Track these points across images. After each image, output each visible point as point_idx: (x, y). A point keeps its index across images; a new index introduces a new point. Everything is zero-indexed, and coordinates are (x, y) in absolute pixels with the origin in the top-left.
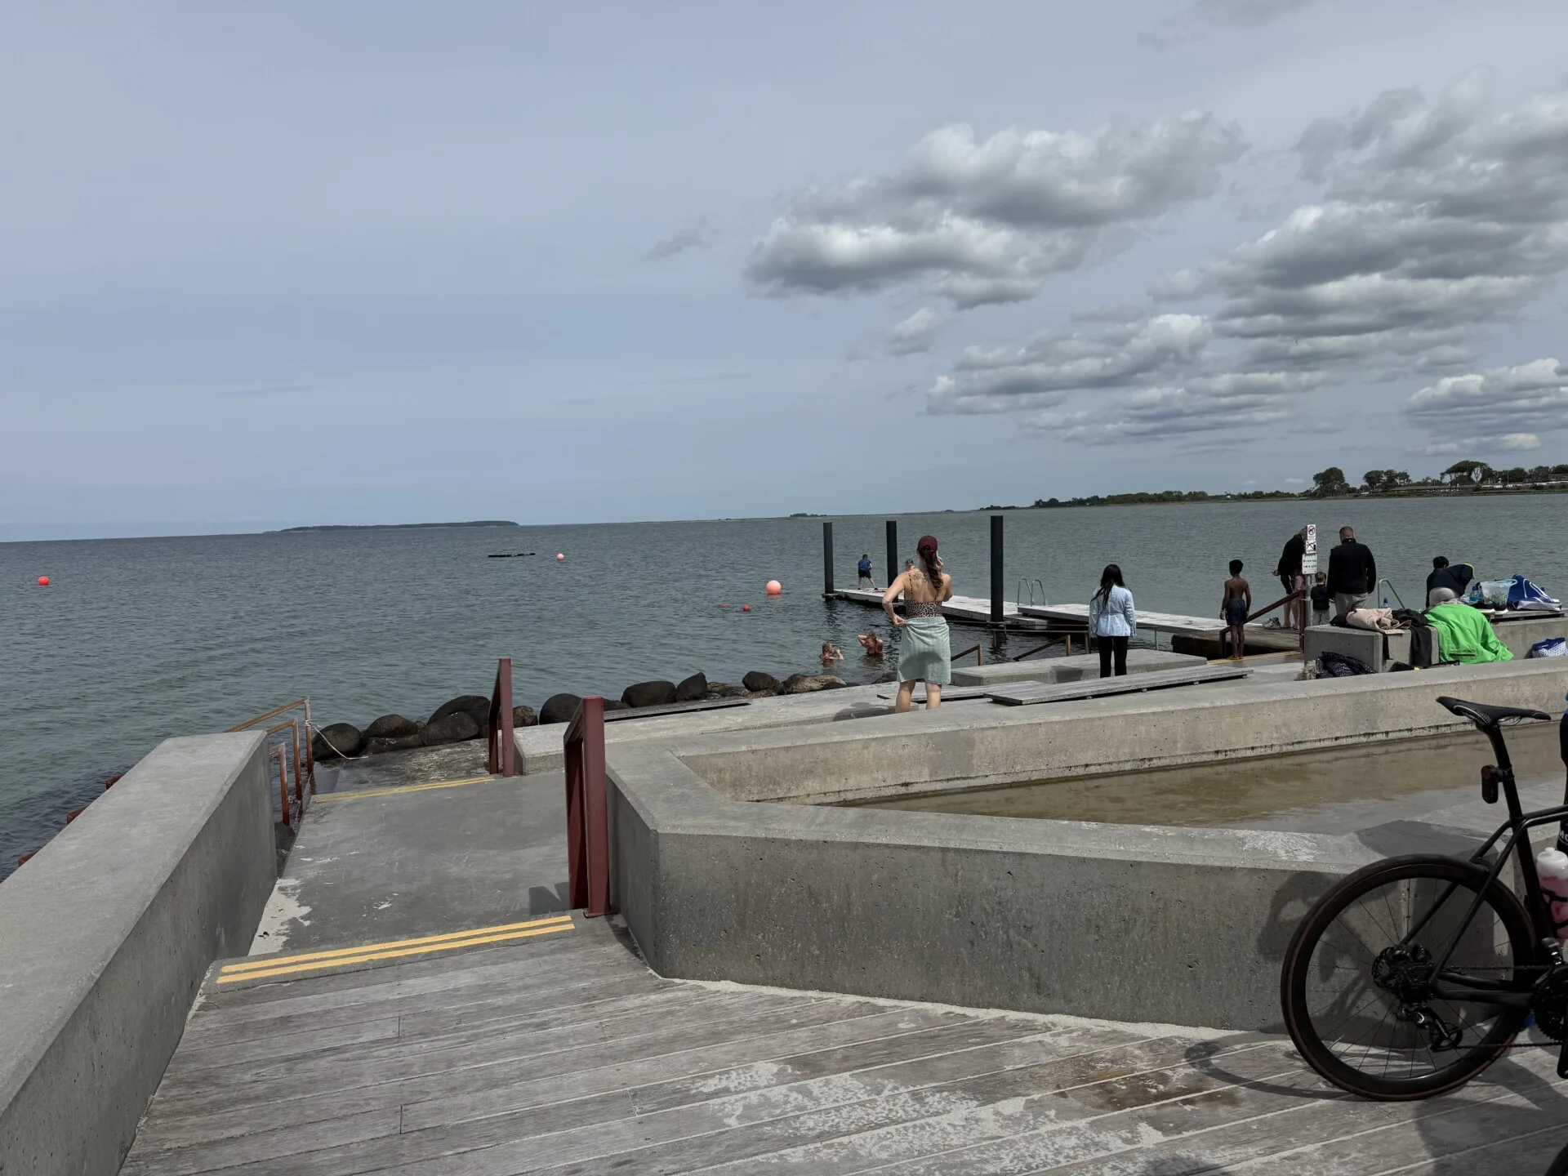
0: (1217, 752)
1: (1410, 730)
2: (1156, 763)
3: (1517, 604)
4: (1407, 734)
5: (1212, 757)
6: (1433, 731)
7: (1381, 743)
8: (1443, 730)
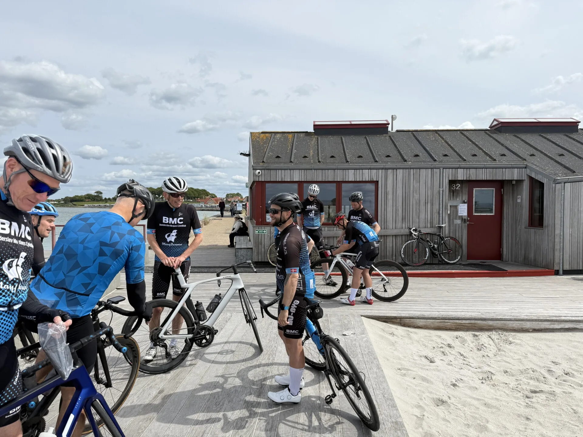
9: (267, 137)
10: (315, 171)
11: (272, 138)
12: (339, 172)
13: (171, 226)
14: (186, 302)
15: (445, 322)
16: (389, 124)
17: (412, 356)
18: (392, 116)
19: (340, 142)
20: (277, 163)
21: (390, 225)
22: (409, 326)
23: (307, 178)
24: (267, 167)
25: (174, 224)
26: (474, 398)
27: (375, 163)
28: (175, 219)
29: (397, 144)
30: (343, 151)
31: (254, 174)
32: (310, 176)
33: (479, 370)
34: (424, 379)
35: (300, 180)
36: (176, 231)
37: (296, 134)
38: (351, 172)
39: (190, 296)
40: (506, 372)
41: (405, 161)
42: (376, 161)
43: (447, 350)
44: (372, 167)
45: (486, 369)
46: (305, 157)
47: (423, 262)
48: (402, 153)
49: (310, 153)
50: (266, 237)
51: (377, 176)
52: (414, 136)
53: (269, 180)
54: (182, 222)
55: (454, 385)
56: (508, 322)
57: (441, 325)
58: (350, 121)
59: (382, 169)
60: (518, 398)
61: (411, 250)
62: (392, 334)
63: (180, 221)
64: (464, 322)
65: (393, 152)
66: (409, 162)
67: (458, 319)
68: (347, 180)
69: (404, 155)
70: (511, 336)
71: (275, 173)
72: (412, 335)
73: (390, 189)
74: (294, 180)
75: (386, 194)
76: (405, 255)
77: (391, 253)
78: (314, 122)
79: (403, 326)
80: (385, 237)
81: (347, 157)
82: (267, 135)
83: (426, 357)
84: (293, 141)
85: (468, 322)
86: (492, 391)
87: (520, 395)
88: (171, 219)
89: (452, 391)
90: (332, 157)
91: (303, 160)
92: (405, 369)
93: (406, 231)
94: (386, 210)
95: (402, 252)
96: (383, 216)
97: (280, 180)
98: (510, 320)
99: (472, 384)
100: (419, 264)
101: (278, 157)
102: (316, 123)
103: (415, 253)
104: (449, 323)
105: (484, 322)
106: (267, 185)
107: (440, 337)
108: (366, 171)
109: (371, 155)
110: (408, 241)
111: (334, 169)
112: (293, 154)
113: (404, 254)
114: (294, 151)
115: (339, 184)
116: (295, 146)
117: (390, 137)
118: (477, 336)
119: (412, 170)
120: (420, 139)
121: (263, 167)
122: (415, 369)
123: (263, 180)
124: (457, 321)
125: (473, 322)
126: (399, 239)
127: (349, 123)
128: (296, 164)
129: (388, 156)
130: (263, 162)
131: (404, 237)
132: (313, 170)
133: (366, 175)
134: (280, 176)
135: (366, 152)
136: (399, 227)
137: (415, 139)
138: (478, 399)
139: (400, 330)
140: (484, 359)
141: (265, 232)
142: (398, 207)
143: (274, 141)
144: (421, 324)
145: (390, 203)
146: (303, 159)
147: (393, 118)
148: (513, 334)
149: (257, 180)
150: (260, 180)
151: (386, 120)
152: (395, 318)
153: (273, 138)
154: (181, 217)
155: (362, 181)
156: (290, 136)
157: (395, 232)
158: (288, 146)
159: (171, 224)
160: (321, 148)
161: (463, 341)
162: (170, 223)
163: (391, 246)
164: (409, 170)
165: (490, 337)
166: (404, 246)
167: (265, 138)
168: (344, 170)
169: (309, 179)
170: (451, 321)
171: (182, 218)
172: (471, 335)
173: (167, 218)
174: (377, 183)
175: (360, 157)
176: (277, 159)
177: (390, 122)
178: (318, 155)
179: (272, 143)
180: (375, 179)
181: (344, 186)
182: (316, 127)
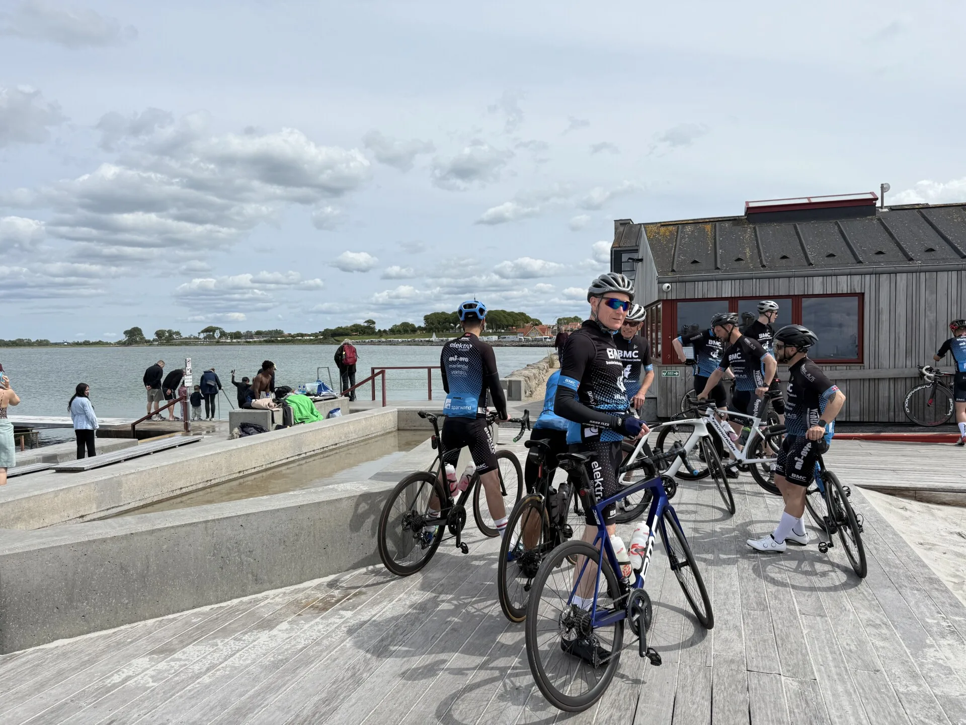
0: (240, 472)
1: (314, 451)
2: (213, 482)
3: (320, 393)
4: (312, 453)
5: (238, 475)
6: (322, 450)
7: (304, 458)
8: (325, 449)
9: (670, 232)
10: (758, 280)
11: (679, 232)
12: (797, 281)
13: (625, 360)
14: (643, 447)
16: (877, 199)
17: (939, 532)
18: (882, 185)
19: (793, 232)
20: (695, 272)
21: (885, 362)
22: (929, 502)
23: (745, 291)
24: (681, 279)
25: (629, 358)
27: (858, 264)
28: (630, 352)
29: (893, 232)
30: (800, 248)
31: (660, 290)
35: (733, 296)
36: (630, 366)
37: (717, 224)
38: (818, 281)
39: (647, 441)
41: (911, 259)
42: (860, 262)
44: (853, 271)
46: (739, 260)
47: (944, 420)
48: (904, 246)
49: (745, 253)
50: (678, 381)
51: (862, 285)
52: (923, 216)
53: (683, 297)
54: (637, 356)
58: (809, 198)
59: (871, 274)
61: (921, 401)
62: (905, 509)
63: (636, 354)
65: (889, 247)
66: (917, 261)
68: (811, 293)
69: (908, 250)
71: (693, 287)
74: (723, 296)
75: (878, 312)
76: (911, 411)
77: (886, 407)
78: (747, 203)
79: (919, 501)
80: (876, 381)
81: (810, 257)
82: (670, 228)
83: (960, 534)
84: (715, 236)
88: (625, 352)
90: (784, 257)
91: (736, 265)
92: (928, 544)
93: (915, 372)
94: (877, 337)
95: (907, 405)
96: (872, 349)
97: (700, 297)
100: (936, 423)
101: (695, 262)
102: (751, 205)
103: (929, 406)
106: (679, 304)
108: (843, 279)
109: (849, 252)
110: (916, 387)
111: (789, 277)
112: (718, 256)
113: (910, 407)
114: (720, 251)
115: (797, 299)
116: (720, 244)
117: (879, 219)
119: (922, 275)
120: (934, 222)
121: (675, 279)
122: (944, 545)
123: (674, 298)
126: (900, 385)
127: (806, 201)
128: (726, 271)
129: (880, 253)
130: (673, 271)
131: (908, 382)
132: (754, 280)
133: (843, 284)
134: (701, 290)
135: (840, 248)
136: (900, 365)
137: (925, 222)
139: (915, 506)
141: (677, 374)
142: (899, 333)
143: (682, 238)
144: (947, 499)
145: (885, 327)
146: (736, 263)
147: (884, 188)
149: (665, 299)
150: (669, 298)
151: (870, 193)
152: (907, 489)
153: (682, 232)
154: (636, 350)
155: (837, 294)
156: (708, 227)
157: (892, 373)
158: (708, 244)
159: (626, 358)
160: (762, 244)
162: (624, 356)
163: (887, 394)
164: (918, 274)
166: (909, 395)
167: (668, 234)
168: (806, 278)
169: (747, 293)
171: (637, 352)
173: (622, 352)
174: (861, 296)
175: (832, 255)
176: (694, 265)
177: (879, 196)
178: (760, 256)
179: (681, 241)
180: (858, 291)
181: (806, 302)
182: (749, 210)
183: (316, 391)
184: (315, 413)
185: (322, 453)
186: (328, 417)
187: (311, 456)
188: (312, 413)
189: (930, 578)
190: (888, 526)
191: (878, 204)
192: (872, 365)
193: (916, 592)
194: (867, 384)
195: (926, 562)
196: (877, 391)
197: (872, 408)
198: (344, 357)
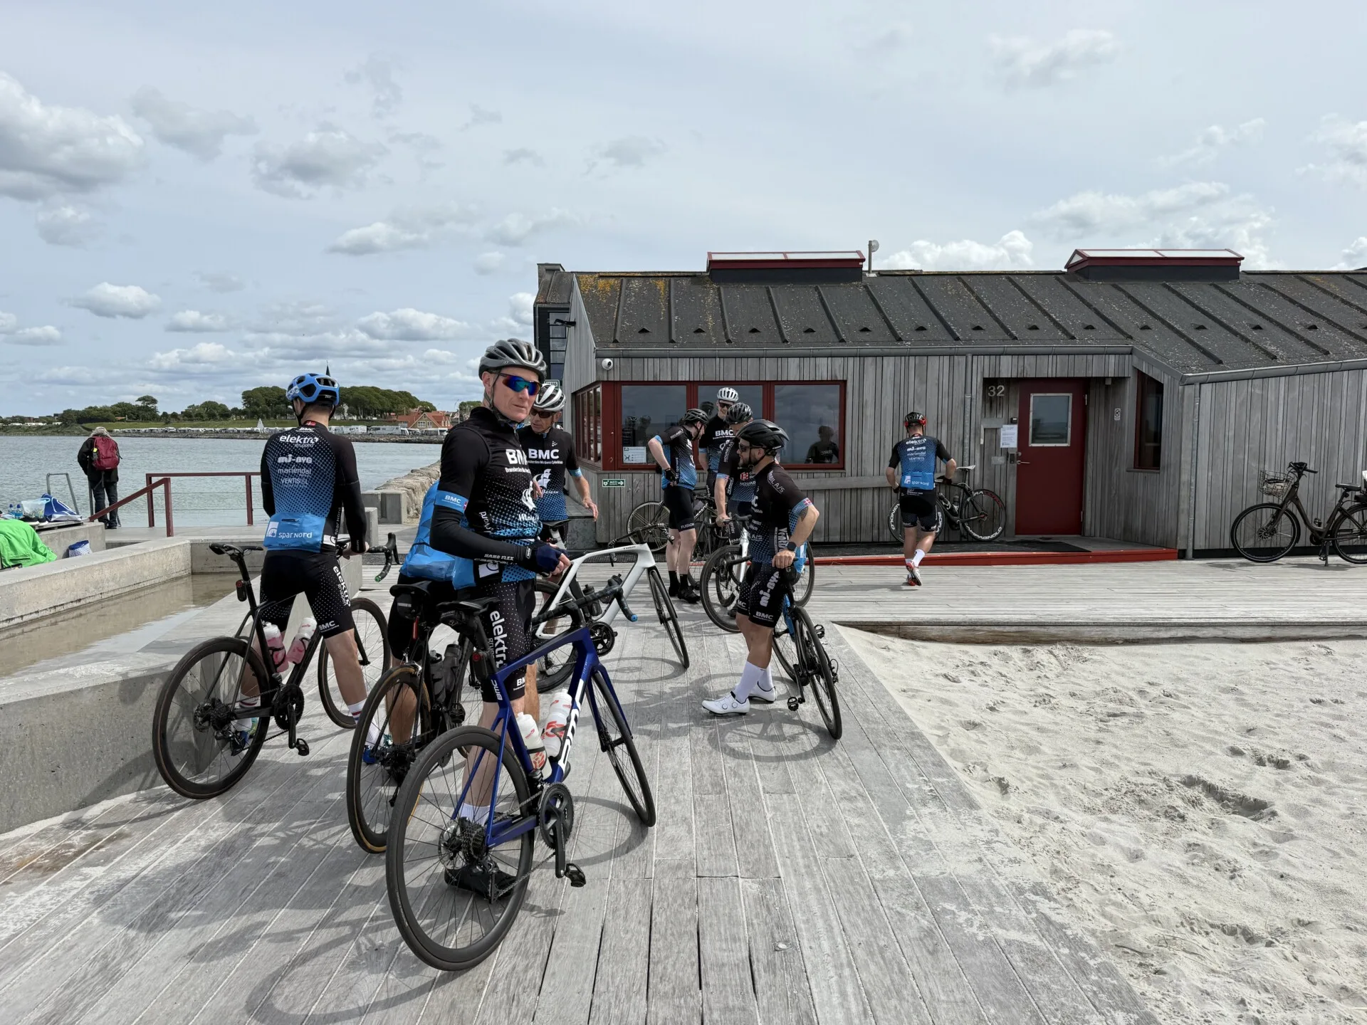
1: (37, 612)
3: (51, 517)
4: (35, 616)
6: (53, 611)
7: (19, 625)
8: (58, 609)
9: (611, 287)
10: (722, 359)
11: (623, 288)
12: (769, 362)
13: (542, 462)
15: (974, 630)
16: (863, 260)
17: (924, 675)
18: (870, 242)
19: (765, 297)
20: (644, 344)
21: (869, 467)
22: (913, 638)
23: (706, 374)
24: (625, 353)
25: (546, 460)
26: (1022, 724)
27: (840, 344)
28: (547, 452)
29: (881, 303)
30: (773, 318)
31: (599, 367)
32: (713, 370)
33: (1032, 693)
34: (945, 702)
35: (691, 379)
36: (548, 470)
37: (672, 279)
38: (794, 362)
40: (1073, 695)
41: (900, 340)
42: (842, 341)
43: (979, 669)
44: (834, 352)
45: (1042, 690)
46: (699, 331)
48: (892, 322)
49: (707, 323)
50: (624, 493)
51: (845, 369)
52: (915, 286)
53: (629, 379)
54: (558, 457)
55: (992, 709)
56: (1082, 629)
57: (969, 634)
58: (785, 254)
59: (854, 356)
60: (1088, 722)
62: (888, 649)
63: (555, 454)
64: (1008, 629)
65: (875, 322)
66: (906, 342)
67: (998, 624)
68: (785, 379)
69: (896, 328)
70: (1086, 651)
71: (641, 365)
72: (920, 650)
73: (869, 395)
74: (679, 380)
75: (862, 406)
77: (869, 523)
78: (710, 254)
79: (903, 638)
80: (859, 492)
81: (784, 331)
82: (612, 281)
83: (946, 676)
84: (669, 296)
85: (1014, 629)
86: (1050, 716)
87: (1090, 718)
88: (541, 452)
89: (988, 716)
90: (754, 331)
91: (696, 337)
92: (912, 690)
94: (860, 437)
95: (893, 520)
96: (855, 450)
97: (651, 379)
98: (1087, 625)
99: (1020, 708)
101: (643, 331)
102: (715, 257)
104: (982, 632)
105: (1042, 630)
106: (624, 388)
107: (966, 653)
108: (822, 361)
109: (830, 328)
111: (760, 357)
112: (673, 324)
114: (675, 318)
115: (769, 386)
116: (675, 308)
117: (866, 287)
118: (1029, 651)
119: (912, 359)
120: (925, 293)
121: (617, 353)
122: (929, 690)
123: (617, 379)
124: (996, 628)
125: (1023, 629)
126: (885, 495)
127: (781, 257)
128: (682, 345)
129: (865, 330)
130: (615, 341)
132: (718, 359)
133: (823, 368)
134: (651, 370)
135: (821, 323)
137: (916, 293)
138: (1028, 724)
139: (898, 644)
140: (1040, 681)
141: (622, 483)
143: (627, 296)
144: (935, 634)
145: (869, 424)
146: (695, 335)
147: (872, 247)
148: (1090, 648)
149: (606, 380)
150: (611, 379)
151: (857, 252)
152: (890, 624)
153: (626, 288)
154: (555, 448)
155: (816, 381)
156: (661, 284)
157: (876, 482)
158: (660, 307)
159: (542, 459)
160: (728, 312)
161: (1007, 659)
162: (540, 458)
163: (870, 509)
164: (907, 358)
165: (1051, 653)
167: (608, 289)
168: (779, 359)
169: (710, 376)
170: (985, 628)
171: (557, 451)
172: (1020, 651)
173: (535, 451)
174: (843, 383)
175: (810, 331)
176: (642, 335)
177: (866, 256)
178: (725, 328)
179: (625, 301)
180: (840, 378)
181: (780, 391)
182: (712, 264)
183: (41, 514)
184: (42, 550)
185: (53, 615)
186: (67, 555)
187: (32, 621)
188: (36, 550)
189: (913, 733)
190: (868, 671)
191: (865, 268)
192: (854, 472)
193: (896, 751)
194: (848, 495)
195: (909, 712)
196: (859, 503)
197: (853, 526)
198: (95, 457)
